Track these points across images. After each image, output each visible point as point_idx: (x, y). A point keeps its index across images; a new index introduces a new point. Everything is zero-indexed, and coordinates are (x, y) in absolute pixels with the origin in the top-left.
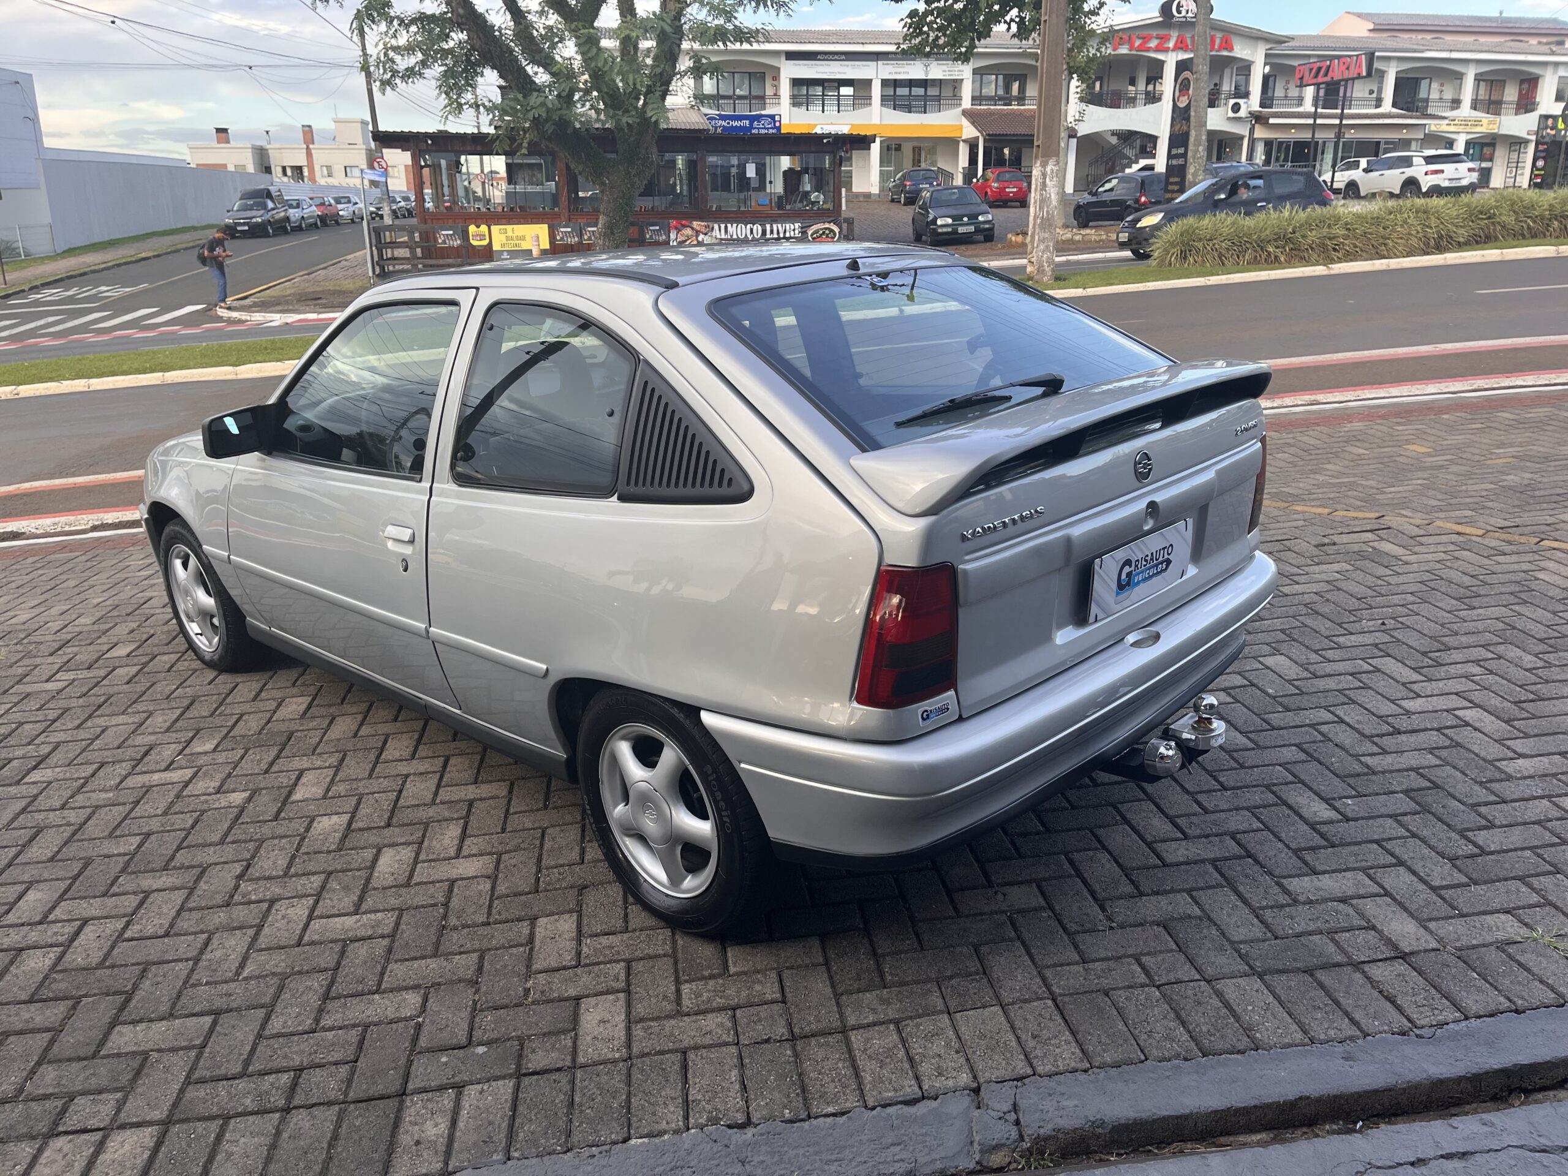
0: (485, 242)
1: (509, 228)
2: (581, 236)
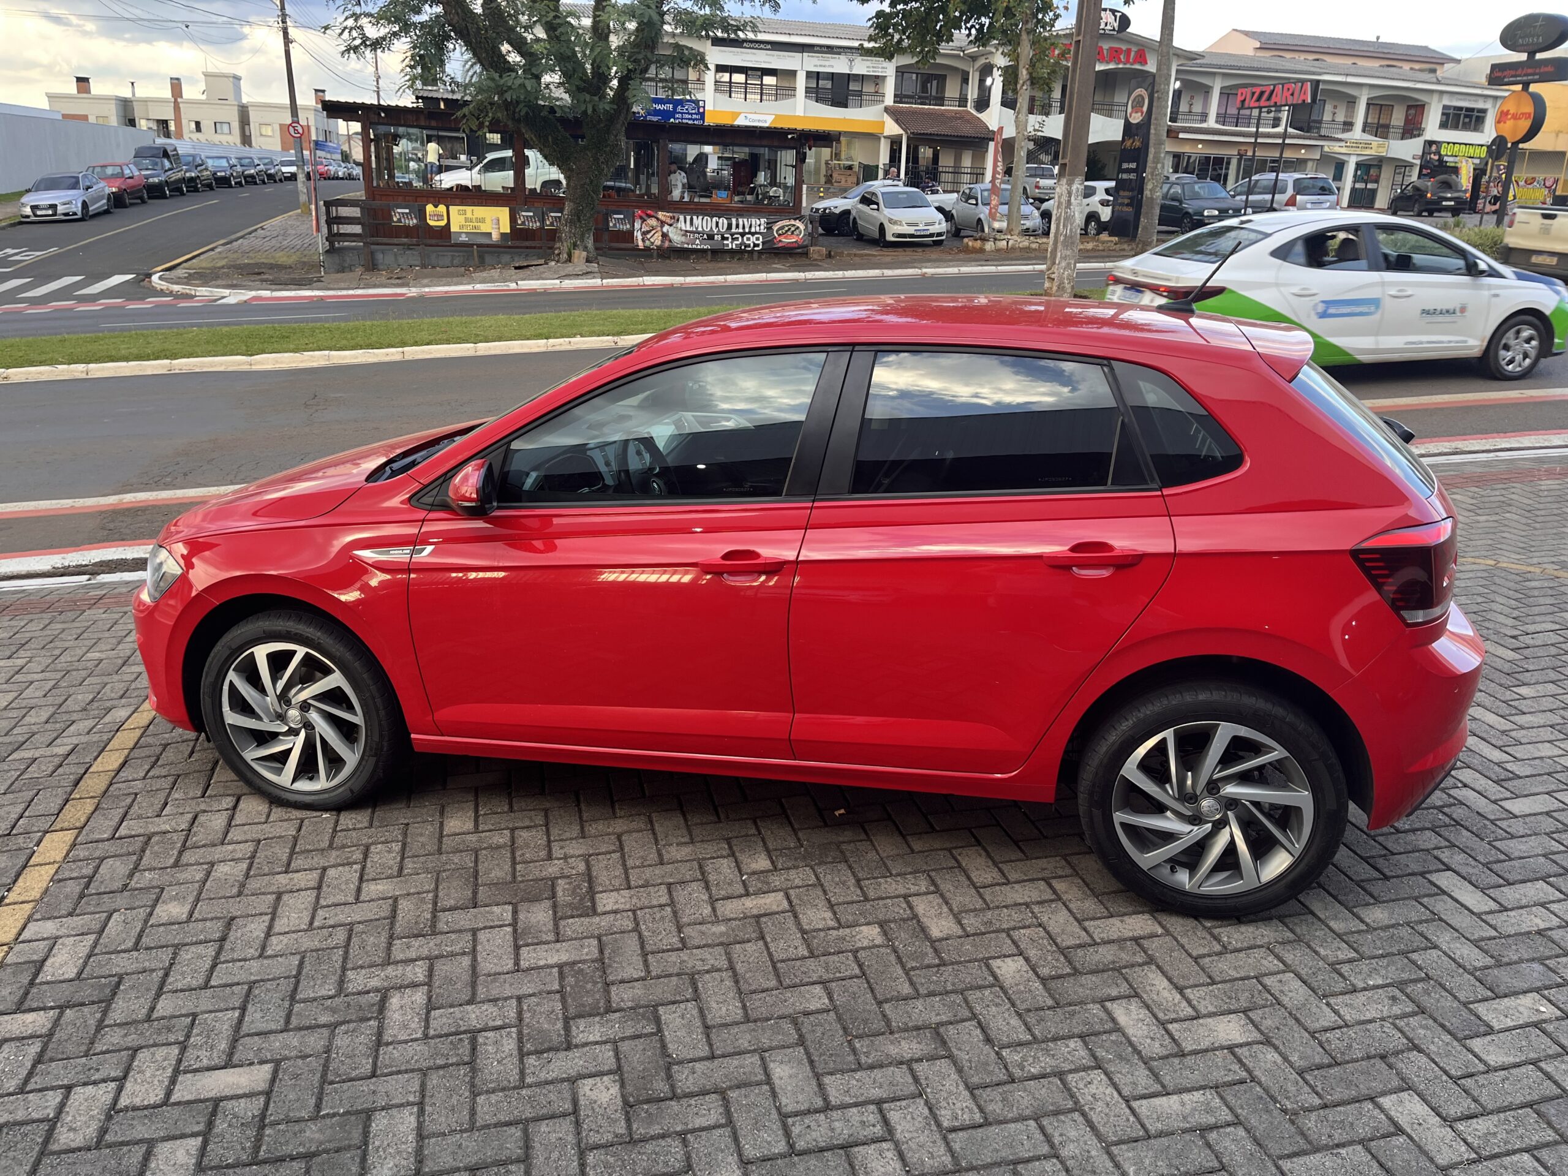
0: (443, 223)
1: (469, 209)
2: (543, 221)
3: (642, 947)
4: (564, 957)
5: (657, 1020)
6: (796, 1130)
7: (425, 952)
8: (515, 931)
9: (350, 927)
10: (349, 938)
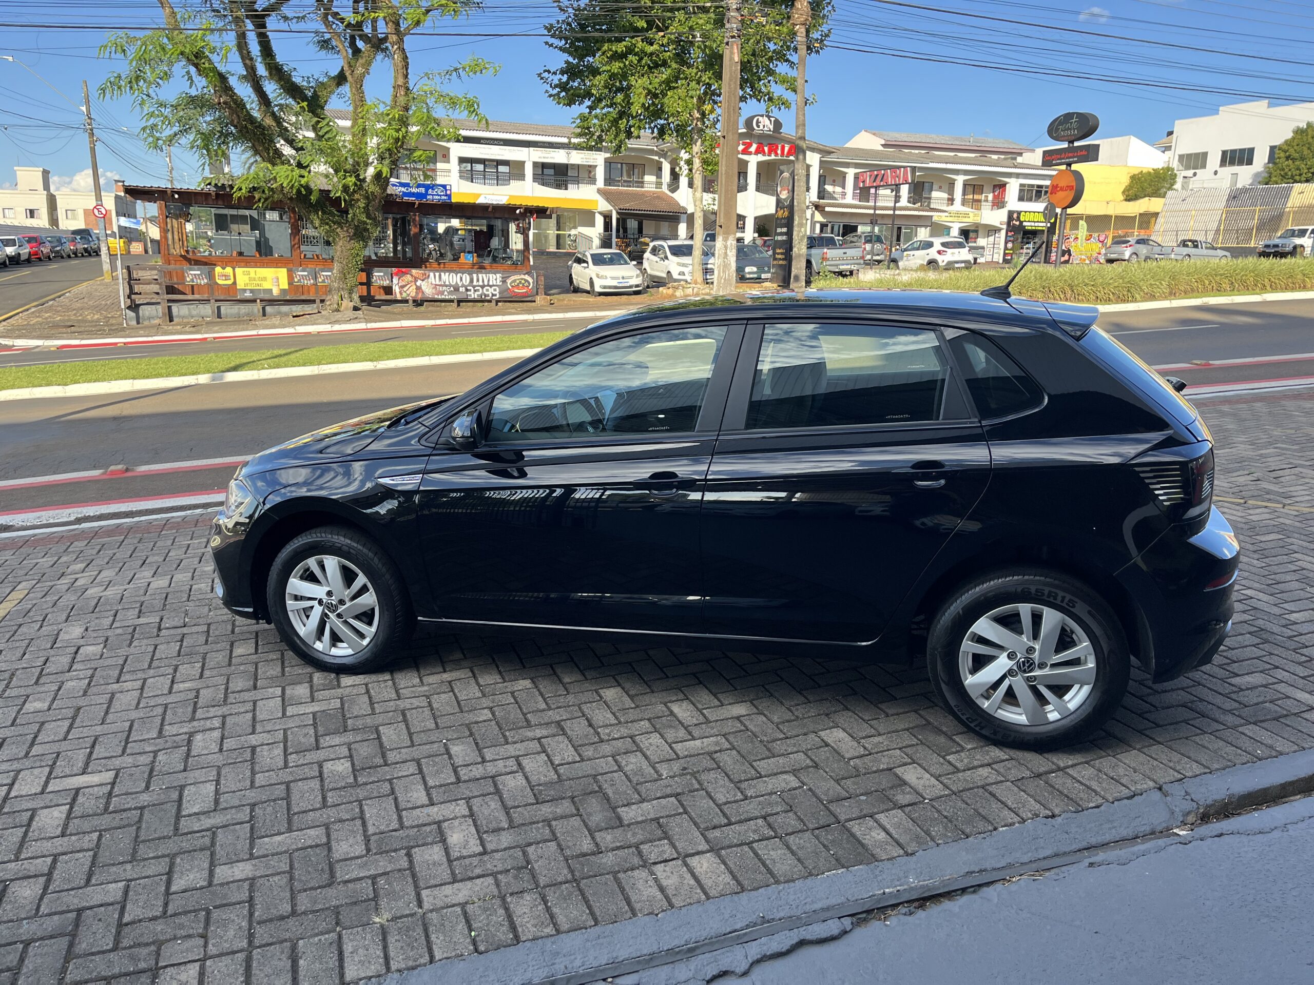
0: (230, 282)
1: (252, 270)
2: (316, 278)
3: (370, 701)
4: (317, 709)
5: (378, 732)
6: (461, 773)
7: (220, 713)
8: (283, 700)
9: (166, 706)
10: (165, 711)
